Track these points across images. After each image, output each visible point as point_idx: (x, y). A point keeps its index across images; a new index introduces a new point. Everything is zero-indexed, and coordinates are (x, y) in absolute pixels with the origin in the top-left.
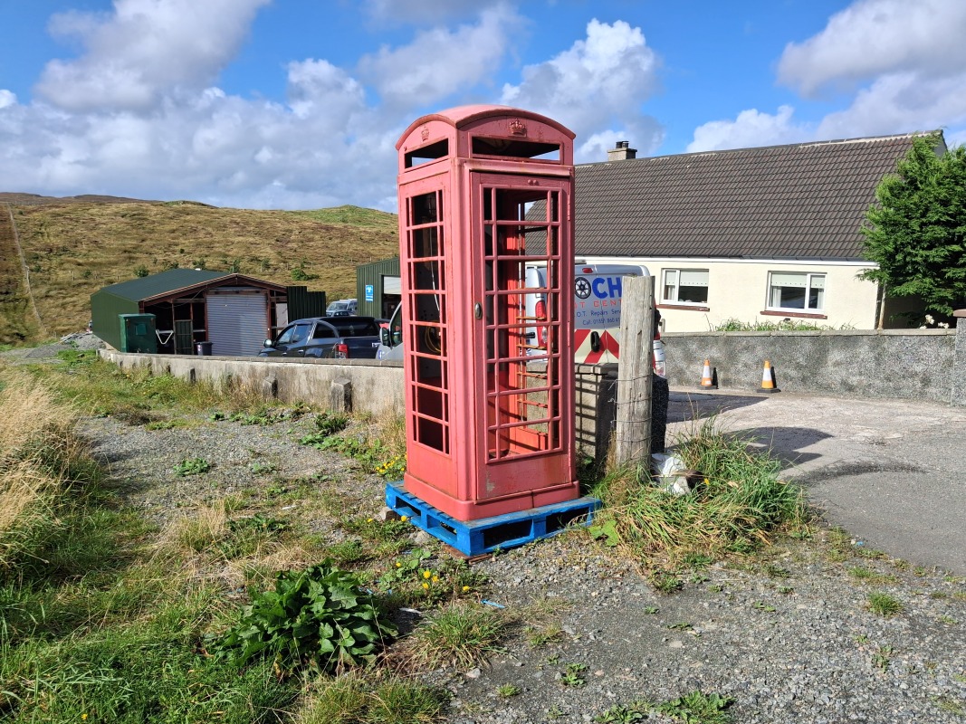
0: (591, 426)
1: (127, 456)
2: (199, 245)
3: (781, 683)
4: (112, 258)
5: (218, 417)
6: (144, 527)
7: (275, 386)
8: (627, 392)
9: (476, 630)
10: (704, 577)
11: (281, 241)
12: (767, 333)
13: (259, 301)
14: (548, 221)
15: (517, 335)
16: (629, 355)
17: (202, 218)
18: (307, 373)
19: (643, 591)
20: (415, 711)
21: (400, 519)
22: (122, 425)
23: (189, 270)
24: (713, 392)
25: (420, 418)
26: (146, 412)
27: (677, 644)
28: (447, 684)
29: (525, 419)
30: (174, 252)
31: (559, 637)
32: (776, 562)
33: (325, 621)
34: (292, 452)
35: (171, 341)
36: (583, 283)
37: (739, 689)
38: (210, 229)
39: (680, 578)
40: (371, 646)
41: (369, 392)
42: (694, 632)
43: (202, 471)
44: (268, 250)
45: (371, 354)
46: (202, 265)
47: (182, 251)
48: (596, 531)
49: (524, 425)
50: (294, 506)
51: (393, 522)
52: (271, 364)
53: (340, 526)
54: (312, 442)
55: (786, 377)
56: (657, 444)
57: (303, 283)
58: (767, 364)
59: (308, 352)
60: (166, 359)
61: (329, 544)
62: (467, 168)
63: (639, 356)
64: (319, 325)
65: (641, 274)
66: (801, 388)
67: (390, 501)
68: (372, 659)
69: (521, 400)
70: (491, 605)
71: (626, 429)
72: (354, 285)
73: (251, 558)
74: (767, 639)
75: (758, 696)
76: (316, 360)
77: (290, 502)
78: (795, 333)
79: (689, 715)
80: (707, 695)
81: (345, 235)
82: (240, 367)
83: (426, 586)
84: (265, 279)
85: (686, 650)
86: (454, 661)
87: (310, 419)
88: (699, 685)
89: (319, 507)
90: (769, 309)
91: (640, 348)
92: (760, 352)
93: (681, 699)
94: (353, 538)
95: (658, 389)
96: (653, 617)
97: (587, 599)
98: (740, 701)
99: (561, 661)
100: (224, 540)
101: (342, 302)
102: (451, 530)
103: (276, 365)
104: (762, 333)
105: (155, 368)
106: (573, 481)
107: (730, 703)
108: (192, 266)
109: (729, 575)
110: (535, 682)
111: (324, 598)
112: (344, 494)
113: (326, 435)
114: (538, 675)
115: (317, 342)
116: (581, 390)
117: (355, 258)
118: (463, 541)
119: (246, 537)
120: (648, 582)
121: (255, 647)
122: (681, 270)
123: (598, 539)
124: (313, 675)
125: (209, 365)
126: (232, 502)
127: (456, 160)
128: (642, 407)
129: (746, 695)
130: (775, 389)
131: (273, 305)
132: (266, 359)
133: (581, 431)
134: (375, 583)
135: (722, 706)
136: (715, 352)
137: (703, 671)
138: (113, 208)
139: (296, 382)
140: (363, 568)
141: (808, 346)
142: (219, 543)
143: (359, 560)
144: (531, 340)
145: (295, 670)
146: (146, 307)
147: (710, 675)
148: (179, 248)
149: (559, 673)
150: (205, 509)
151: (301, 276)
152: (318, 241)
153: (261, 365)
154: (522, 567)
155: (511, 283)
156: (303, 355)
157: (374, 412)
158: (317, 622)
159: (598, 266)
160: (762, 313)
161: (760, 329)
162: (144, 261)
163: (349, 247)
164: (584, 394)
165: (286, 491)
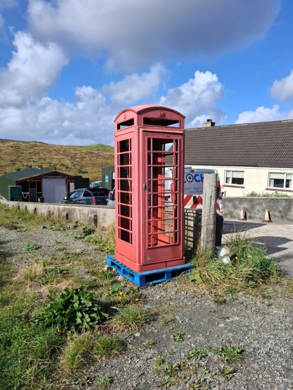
0: (191, 234)
1: (8, 242)
2: (40, 159)
3: (265, 343)
4: (7, 164)
5: (44, 227)
6: (11, 270)
7: (67, 215)
8: (206, 221)
9: (140, 316)
10: (235, 298)
11: (73, 158)
12: (267, 197)
13: (63, 181)
14: (174, 151)
15: (161, 197)
16: (206, 206)
17: (42, 148)
18: (80, 210)
19: (209, 303)
20: (112, 349)
21: (112, 270)
22: (6, 230)
23: (36, 169)
24: (245, 221)
25: (121, 230)
26: (16, 225)
27: (222, 325)
28: (126, 338)
29: (164, 231)
30: (30, 161)
31: (174, 321)
32: (265, 292)
33: (78, 311)
34: (72, 242)
35: (28, 197)
36: (190, 176)
37: (246, 345)
38: (45, 153)
39: (225, 298)
40: (97, 322)
41: (103, 218)
42: (229, 321)
43: (36, 249)
44: (68, 161)
45: (105, 203)
46: (41, 167)
47: (34, 161)
48: (192, 278)
49: (164, 233)
50: (71, 264)
51: (110, 272)
52: (66, 207)
53: (88, 272)
54: (80, 238)
55: (275, 216)
56: (218, 243)
57: (81, 174)
58: (267, 210)
59: (81, 202)
60: (25, 204)
61: (84, 280)
62: (141, 130)
63: (210, 206)
64: (85, 191)
65: (214, 173)
66: (281, 221)
67: (109, 263)
68: (97, 327)
69: (162, 223)
70: (147, 307)
71: (205, 236)
72: (101, 175)
73: (52, 284)
74: (260, 325)
75: (255, 349)
76: (83, 205)
77: (70, 262)
78: (279, 198)
79: (225, 355)
80: (233, 347)
81: (98, 156)
82: (53, 207)
83: (120, 298)
84: (66, 173)
85: (226, 328)
86: (130, 330)
87: (80, 229)
88: (230, 343)
89: (81, 265)
90: (269, 188)
91: (211, 203)
92: (264, 205)
93: (222, 348)
94: (94, 278)
95: (219, 220)
96: (213, 313)
97: (186, 305)
98: (247, 350)
99: (173, 330)
100: (42, 277)
101: (96, 182)
102: (133, 275)
103: (68, 207)
104: (265, 198)
105: (21, 207)
106: (183, 256)
107: (242, 351)
108: (37, 167)
109: (245, 297)
110: (162, 339)
111: (78, 301)
112: (91, 260)
113: (86, 235)
114: (164, 336)
115: (85, 198)
116: (188, 219)
117: (102, 165)
118: (137, 280)
119: (51, 276)
120: (212, 299)
121: (50, 320)
122: (233, 171)
123: (192, 281)
124: (73, 333)
125: (42, 207)
126: (46, 262)
127: (137, 127)
128: (211, 227)
129: (250, 348)
130: (270, 221)
131: (69, 183)
132: (64, 204)
133: (188, 236)
134: (101, 296)
135: (239, 352)
136: (246, 205)
137: (232, 337)
138: (8, 144)
139: (75, 214)
140: (96, 290)
141: (284, 203)
142: (40, 278)
143: (95, 287)
144: (169, 199)
145: (65, 331)
146: (18, 183)
147: (235, 339)
148: (32, 160)
149: (172, 336)
150: (35, 264)
151: (81, 172)
152: (87, 158)
153: (62, 207)
154: (161, 292)
155: (159, 176)
156: (79, 203)
157: (105, 227)
158: (75, 311)
159: (197, 169)
160: (266, 189)
161: (264, 196)
162: (18, 165)
163: (100, 161)
164: (189, 221)
165: (68, 258)
